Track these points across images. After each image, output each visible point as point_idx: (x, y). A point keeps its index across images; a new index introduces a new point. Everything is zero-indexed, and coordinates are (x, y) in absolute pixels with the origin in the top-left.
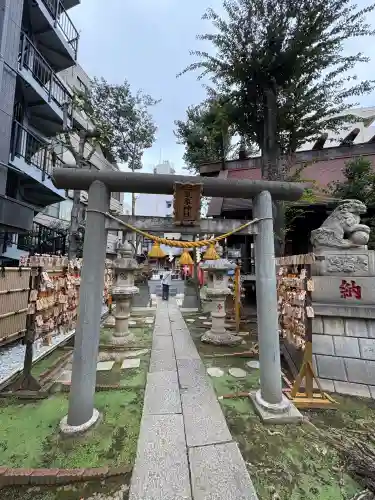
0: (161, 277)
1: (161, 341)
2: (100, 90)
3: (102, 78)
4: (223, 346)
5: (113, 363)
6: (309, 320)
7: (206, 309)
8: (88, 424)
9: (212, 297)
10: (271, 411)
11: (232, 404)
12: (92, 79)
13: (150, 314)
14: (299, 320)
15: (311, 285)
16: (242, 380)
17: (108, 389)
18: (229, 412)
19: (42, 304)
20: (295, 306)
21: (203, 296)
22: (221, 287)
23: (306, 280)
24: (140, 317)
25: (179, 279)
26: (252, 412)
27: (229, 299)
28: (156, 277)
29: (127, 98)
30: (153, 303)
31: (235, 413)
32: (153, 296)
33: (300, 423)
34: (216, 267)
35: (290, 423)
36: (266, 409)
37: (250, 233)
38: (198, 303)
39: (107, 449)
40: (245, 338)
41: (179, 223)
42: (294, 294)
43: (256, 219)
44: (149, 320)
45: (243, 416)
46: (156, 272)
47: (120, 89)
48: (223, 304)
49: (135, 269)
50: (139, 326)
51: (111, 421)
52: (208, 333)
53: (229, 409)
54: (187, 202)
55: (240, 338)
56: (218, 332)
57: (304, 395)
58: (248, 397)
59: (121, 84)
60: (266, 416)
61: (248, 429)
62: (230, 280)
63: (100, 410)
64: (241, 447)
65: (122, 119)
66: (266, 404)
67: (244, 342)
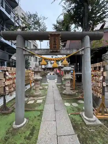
0: (50, 74)
1: (50, 94)
2: (28, 16)
3: (29, 12)
4: (70, 95)
5: (34, 101)
6: (104, 87)
7: (64, 83)
8: (22, 124)
9: (65, 80)
10: (89, 121)
11: (74, 117)
12: (26, 12)
13: (47, 85)
14: (99, 87)
15: (105, 74)
16: (76, 107)
17: (31, 111)
18: (73, 120)
19: (7, 83)
20: (97, 82)
21: (63, 79)
22: (69, 76)
23: (103, 72)
24: (44, 86)
25: (56, 75)
26: (81, 121)
27: (71, 80)
28: (49, 74)
29: (37, 18)
30: (48, 82)
31: (75, 121)
32: (48, 80)
33: (101, 126)
34: (67, 70)
35: (97, 126)
36: (87, 120)
37: (80, 54)
38: (62, 82)
39: (27, 136)
40: (77, 92)
41: (51, 51)
42: (97, 78)
43: (83, 48)
44: (46, 87)
45: (78, 122)
46: (49, 73)
47: (35, 15)
48: (69, 82)
49: (40, 71)
50: (43, 89)
51: (31, 123)
52: (65, 91)
53: (72, 119)
54: (55, 42)
55: (75, 93)
56: (68, 90)
57: (101, 114)
58: (79, 114)
59: (35, 13)
60: (87, 123)
61: (80, 128)
62: (71, 74)
63: (27, 118)
64: (78, 136)
65: (36, 25)
66: (87, 118)
67: (77, 94)
